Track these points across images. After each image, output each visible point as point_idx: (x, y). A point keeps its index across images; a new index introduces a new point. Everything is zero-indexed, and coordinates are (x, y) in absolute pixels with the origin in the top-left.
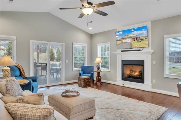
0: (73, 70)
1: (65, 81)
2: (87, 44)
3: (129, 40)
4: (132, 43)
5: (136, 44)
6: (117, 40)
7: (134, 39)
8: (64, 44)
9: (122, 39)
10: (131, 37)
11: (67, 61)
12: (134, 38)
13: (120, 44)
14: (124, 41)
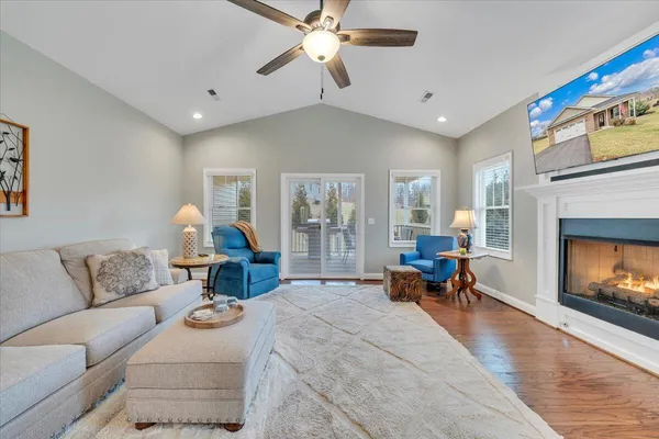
0: (391, 245)
1: (366, 272)
2: (439, 171)
3: (579, 129)
4: (592, 136)
5: (609, 141)
6: (534, 140)
7: (599, 118)
8: (363, 176)
9: (551, 129)
10: (585, 115)
11: (371, 221)
12: (601, 114)
13: (544, 152)
14: (561, 136)
